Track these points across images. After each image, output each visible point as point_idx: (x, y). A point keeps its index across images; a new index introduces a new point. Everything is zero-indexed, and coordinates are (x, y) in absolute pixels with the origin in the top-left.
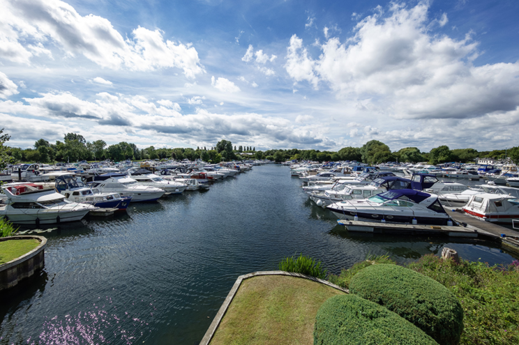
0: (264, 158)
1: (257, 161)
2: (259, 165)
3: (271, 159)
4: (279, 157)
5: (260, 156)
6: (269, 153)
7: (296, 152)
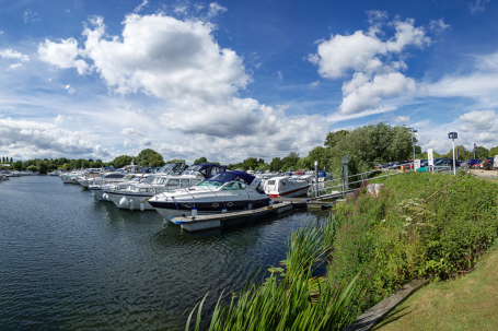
0: (24, 169)
1: (16, 172)
2: (18, 176)
3: (34, 170)
4: (44, 168)
5: (19, 166)
6: (30, 163)
7: (65, 161)
